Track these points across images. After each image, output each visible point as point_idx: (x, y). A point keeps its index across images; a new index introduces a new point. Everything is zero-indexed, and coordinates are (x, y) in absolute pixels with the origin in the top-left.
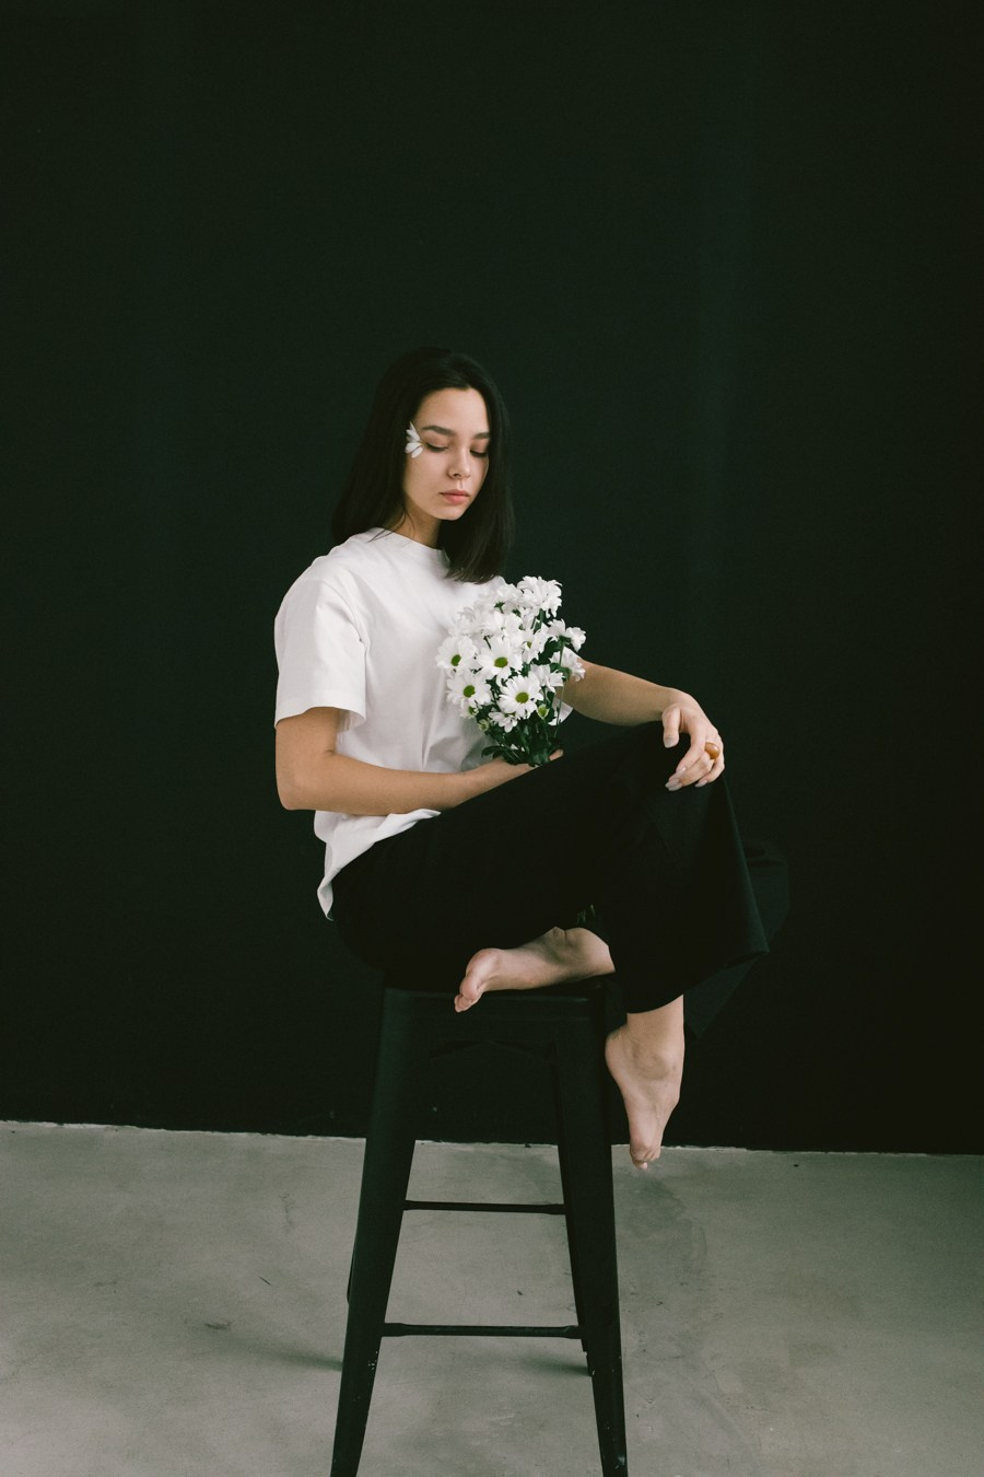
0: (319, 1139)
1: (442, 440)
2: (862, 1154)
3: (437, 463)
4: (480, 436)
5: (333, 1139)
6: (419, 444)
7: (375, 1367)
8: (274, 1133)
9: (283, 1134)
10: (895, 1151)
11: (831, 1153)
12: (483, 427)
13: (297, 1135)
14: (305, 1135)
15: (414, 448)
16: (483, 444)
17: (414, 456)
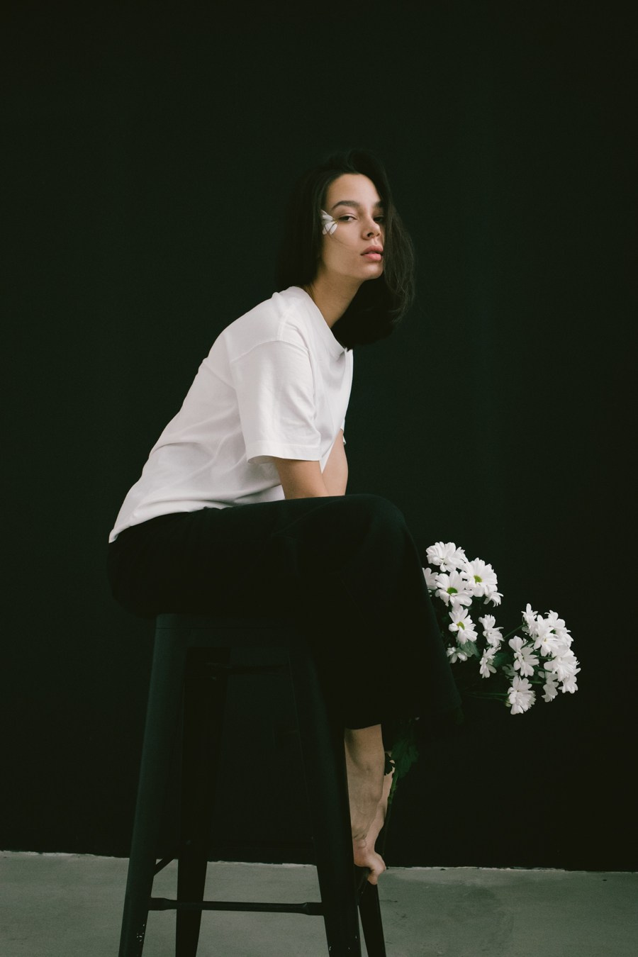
3: (352, 230)
6: (333, 222)
7: (143, 938)
15: (331, 225)
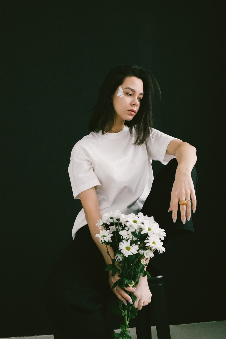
0: (38, 336)
1: (131, 92)
2: (198, 323)
3: (128, 100)
4: (141, 94)
5: (43, 336)
6: (123, 93)
8: (23, 336)
9: (26, 336)
10: (207, 321)
11: (190, 324)
12: (142, 91)
13: (31, 336)
14: (33, 336)
15: (121, 94)
16: (141, 97)
17: (120, 97)
